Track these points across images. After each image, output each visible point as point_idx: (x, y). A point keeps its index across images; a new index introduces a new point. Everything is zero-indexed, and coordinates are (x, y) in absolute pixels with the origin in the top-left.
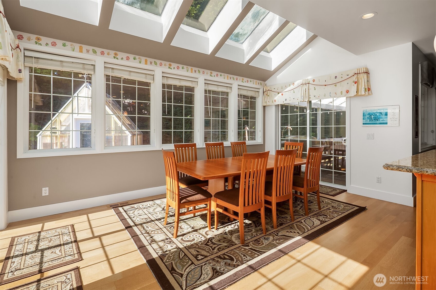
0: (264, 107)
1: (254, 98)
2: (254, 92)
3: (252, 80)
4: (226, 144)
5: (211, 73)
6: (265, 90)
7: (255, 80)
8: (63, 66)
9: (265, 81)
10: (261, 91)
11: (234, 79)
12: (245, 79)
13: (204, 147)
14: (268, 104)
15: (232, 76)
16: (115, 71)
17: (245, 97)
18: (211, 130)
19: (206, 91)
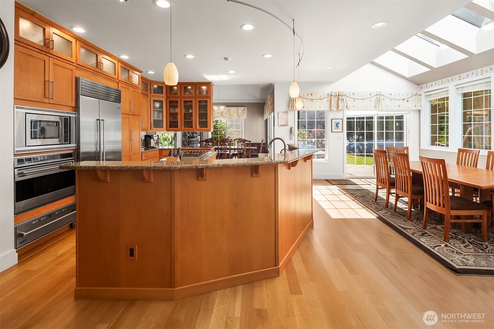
8: (438, 96)
16: (464, 89)
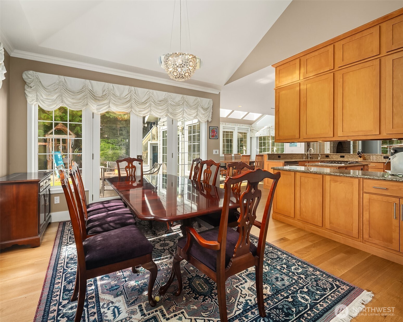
0: (251, 138)
1: (246, 133)
2: (246, 131)
3: (245, 125)
4: (233, 155)
5: (226, 124)
6: (251, 130)
7: (246, 125)
9: (251, 125)
10: (249, 130)
11: (236, 125)
12: (241, 125)
13: (223, 156)
14: (252, 136)
15: (235, 124)
17: (241, 133)
18: (225, 149)
19: (223, 131)
